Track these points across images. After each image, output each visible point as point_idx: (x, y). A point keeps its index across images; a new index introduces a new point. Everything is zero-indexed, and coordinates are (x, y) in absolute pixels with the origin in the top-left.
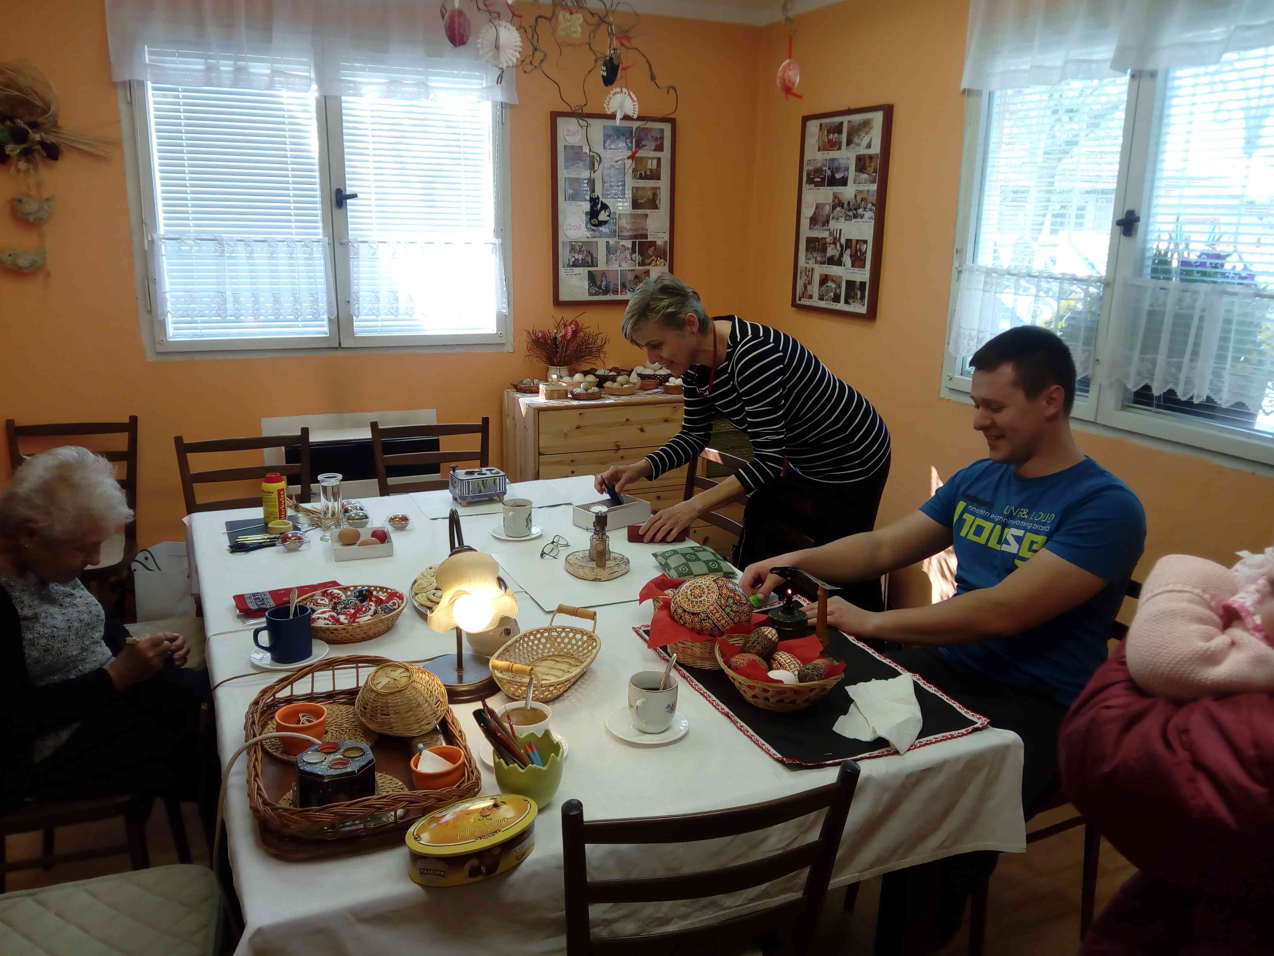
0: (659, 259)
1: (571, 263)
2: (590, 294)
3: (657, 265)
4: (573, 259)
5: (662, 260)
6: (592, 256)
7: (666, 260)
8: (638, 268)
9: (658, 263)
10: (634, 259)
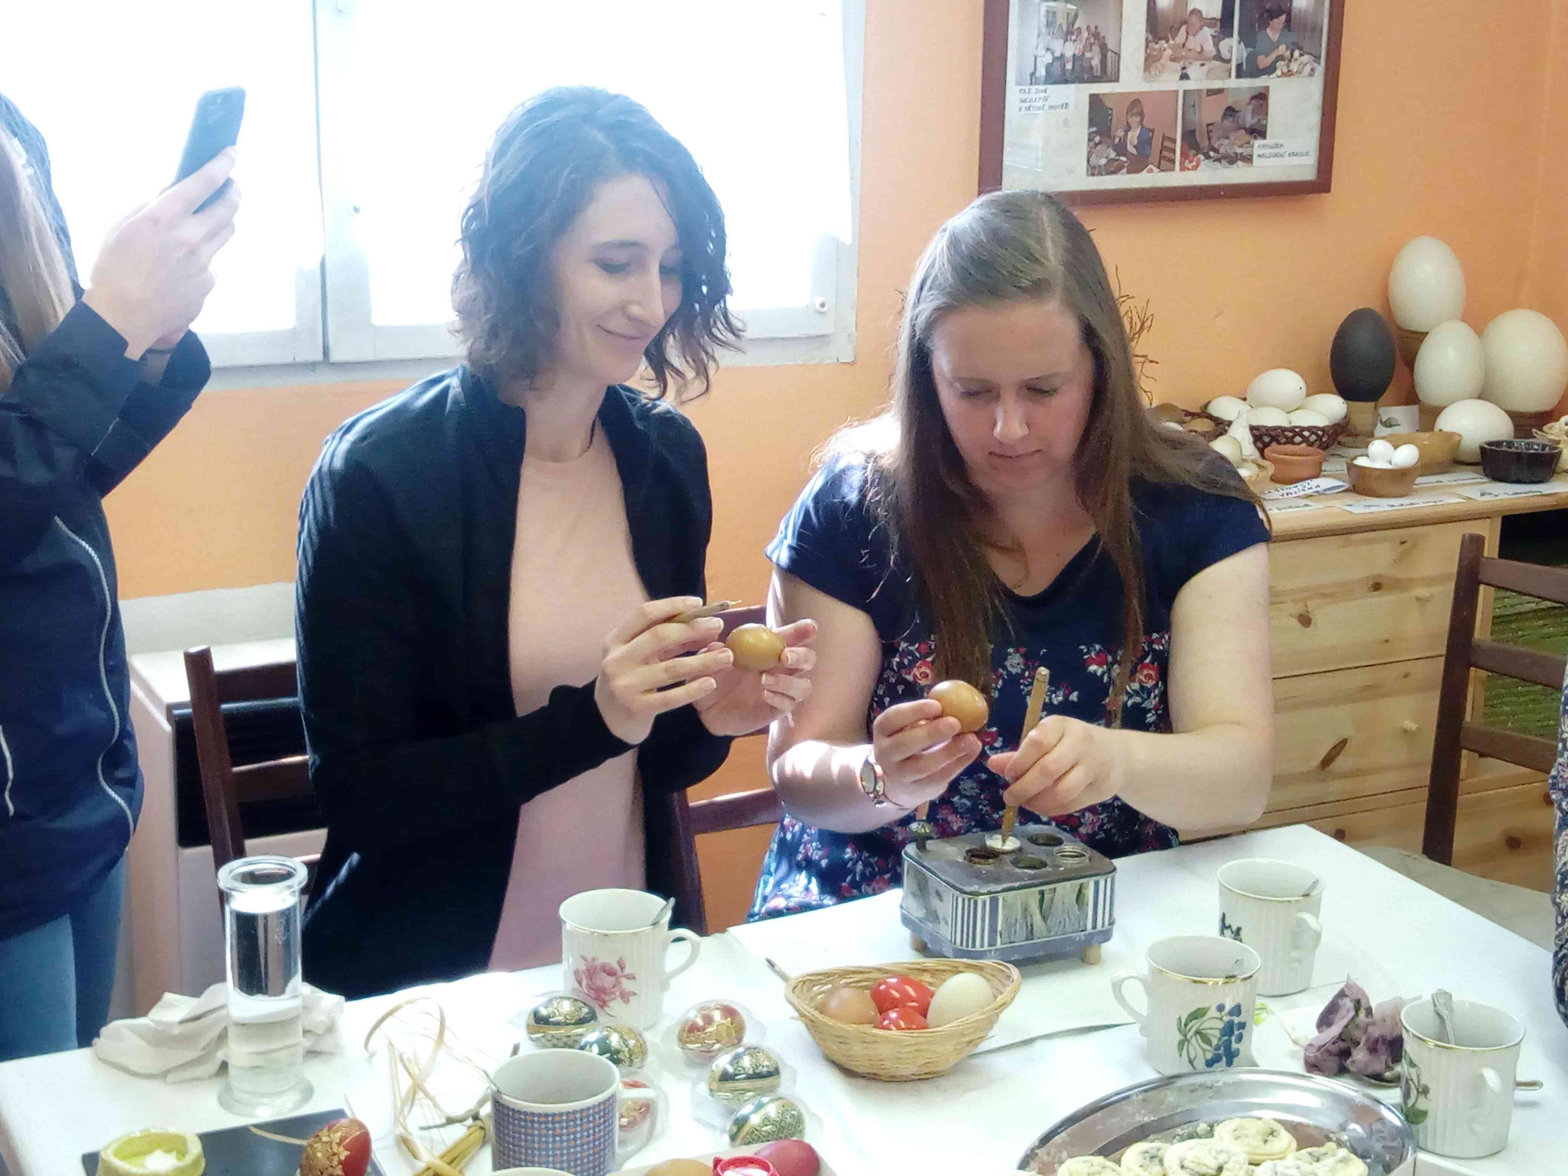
0: (1297, 53)
1: (1042, 72)
2: (1093, 170)
3: (1289, 74)
4: (1049, 59)
5: (1306, 58)
6: (1104, 48)
7: (1317, 58)
8: (1233, 83)
9: (1294, 67)
10: (1225, 55)
